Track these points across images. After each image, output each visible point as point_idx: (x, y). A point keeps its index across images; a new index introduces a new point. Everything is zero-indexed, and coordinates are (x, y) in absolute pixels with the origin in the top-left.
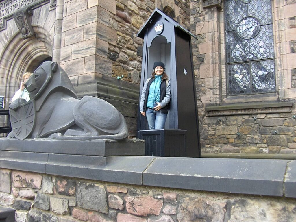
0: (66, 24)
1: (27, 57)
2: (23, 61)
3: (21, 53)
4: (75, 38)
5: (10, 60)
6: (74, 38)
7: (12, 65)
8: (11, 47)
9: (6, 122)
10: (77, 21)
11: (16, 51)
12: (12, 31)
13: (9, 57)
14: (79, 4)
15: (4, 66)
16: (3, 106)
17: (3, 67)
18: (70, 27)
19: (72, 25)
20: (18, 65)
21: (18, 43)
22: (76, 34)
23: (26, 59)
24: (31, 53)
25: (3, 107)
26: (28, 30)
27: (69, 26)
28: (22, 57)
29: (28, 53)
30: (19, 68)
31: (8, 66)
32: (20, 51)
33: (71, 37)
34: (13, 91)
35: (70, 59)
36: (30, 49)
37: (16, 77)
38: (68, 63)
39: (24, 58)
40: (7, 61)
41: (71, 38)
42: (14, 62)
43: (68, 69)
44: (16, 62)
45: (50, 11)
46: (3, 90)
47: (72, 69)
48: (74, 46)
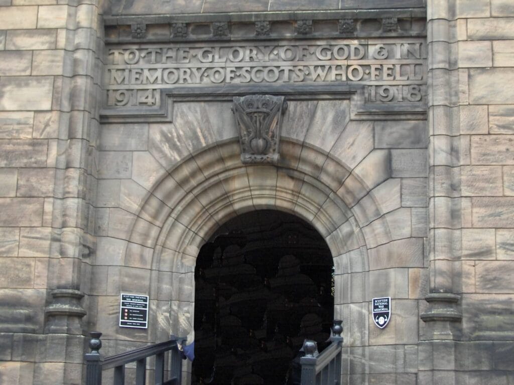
0: (472, 182)
1: (217, 203)
2: (205, 209)
3: (205, 191)
4: (503, 217)
5: (171, 204)
6: (499, 216)
7: (174, 215)
8: (186, 171)
9: (151, 366)
10: (506, 184)
11: (193, 182)
12: (200, 134)
13: (169, 195)
14: (507, 150)
15: (151, 217)
16: (147, 322)
17: (149, 219)
18: (486, 191)
19: (491, 187)
20: (186, 219)
21: (209, 165)
22: (504, 209)
23: (213, 206)
24: (233, 195)
25: (144, 325)
26: (270, 147)
27: (483, 189)
28: (204, 201)
29: (226, 193)
30: (189, 225)
31: (162, 216)
32: (206, 184)
33: (492, 212)
34: (166, 284)
35: (494, 258)
36: (236, 184)
37: (177, 247)
38: (485, 265)
39: (211, 202)
40: (163, 203)
41: (491, 215)
42: (179, 208)
43: (487, 277)
44: (185, 210)
45: (351, 120)
46: (143, 278)
47: (501, 279)
48: (501, 232)
